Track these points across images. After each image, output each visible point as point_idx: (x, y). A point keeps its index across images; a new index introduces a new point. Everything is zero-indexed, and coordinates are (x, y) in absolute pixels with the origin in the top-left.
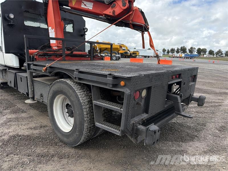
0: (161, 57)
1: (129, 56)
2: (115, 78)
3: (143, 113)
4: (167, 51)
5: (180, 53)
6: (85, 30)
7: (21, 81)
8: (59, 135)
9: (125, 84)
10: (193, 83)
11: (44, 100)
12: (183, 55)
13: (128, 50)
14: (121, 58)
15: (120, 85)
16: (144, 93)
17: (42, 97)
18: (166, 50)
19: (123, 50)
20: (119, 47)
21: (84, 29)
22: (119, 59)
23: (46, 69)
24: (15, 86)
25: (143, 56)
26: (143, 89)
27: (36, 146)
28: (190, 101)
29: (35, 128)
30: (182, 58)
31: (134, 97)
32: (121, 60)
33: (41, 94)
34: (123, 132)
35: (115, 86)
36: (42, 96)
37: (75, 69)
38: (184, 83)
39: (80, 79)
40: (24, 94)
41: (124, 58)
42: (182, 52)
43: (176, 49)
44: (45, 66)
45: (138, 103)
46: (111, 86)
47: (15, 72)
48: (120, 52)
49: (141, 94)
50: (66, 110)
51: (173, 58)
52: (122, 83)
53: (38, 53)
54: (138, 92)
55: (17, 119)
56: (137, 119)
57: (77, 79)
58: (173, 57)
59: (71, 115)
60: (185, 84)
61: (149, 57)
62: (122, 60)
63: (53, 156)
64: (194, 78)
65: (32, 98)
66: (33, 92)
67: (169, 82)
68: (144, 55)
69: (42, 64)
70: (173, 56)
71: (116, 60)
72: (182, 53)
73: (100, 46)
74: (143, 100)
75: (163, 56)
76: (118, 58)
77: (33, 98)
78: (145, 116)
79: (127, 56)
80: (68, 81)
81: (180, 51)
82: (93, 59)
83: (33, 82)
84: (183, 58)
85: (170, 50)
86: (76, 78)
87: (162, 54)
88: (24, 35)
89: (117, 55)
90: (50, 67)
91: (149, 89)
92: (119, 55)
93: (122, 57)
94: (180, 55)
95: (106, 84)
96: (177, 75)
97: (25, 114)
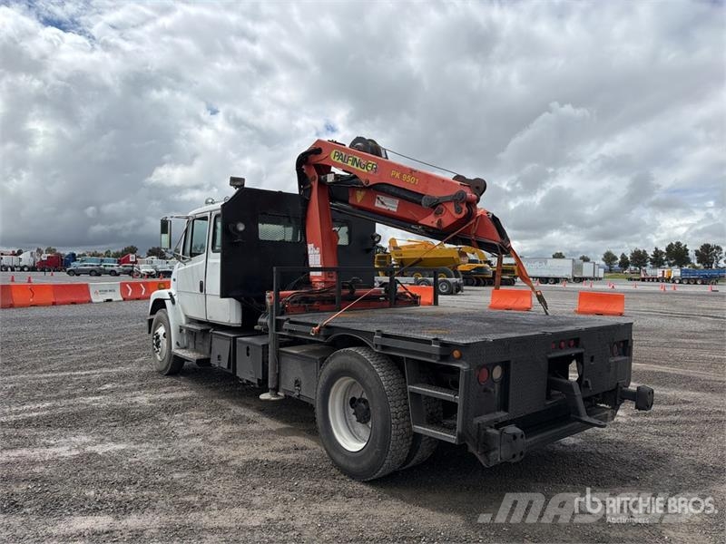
0: (600, 279)
1: (488, 278)
2: (444, 344)
3: (499, 410)
4: (620, 259)
5: (667, 266)
6: (376, 240)
7: (248, 355)
8: (340, 459)
9: (461, 355)
10: (623, 358)
11: (303, 393)
12: (676, 272)
13: (485, 262)
14: (465, 288)
15: (453, 357)
16: (497, 373)
17: (298, 386)
18: (615, 258)
19: (471, 261)
20: (456, 256)
21: (373, 238)
22: (457, 291)
23: (319, 330)
24: (229, 367)
25: (537, 278)
26: (495, 365)
27: (298, 477)
28: (618, 399)
29: (287, 451)
30: (674, 282)
31: (478, 379)
32: (464, 293)
33: (296, 381)
34: (460, 437)
35: (443, 358)
36: (297, 383)
37: (375, 330)
38: (592, 357)
39: (384, 347)
40: (252, 383)
41: (476, 286)
42: (672, 262)
43: (650, 253)
44: (316, 325)
45: (485, 390)
46: (438, 358)
47: (232, 336)
48: (460, 268)
49: (490, 373)
50: (352, 411)
51: (640, 283)
52: (456, 354)
53: (292, 298)
54: (485, 370)
55: (244, 434)
56: (485, 418)
57: (379, 347)
58: (643, 280)
59: (364, 417)
60: (595, 359)
61: (556, 280)
62: (468, 292)
63: (333, 494)
64: (625, 347)
65: (273, 389)
66: (278, 376)
67: (549, 353)
68: (539, 275)
69: (310, 321)
70: (643, 276)
71: (450, 293)
72: (673, 265)
73: (401, 255)
74: (496, 386)
75: (607, 275)
76: (454, 288)
77: (276, 390)
78: (501, 415)
79: (483, 278)
80: (361, 352)
81: (666, 260)
82: (395, 304)
83: (279, 355)
84: (677, 282)
85: (629, 256)
86: (376, 345)
87: (602, 271)
88: (275, 268)
89: (453, 280)
90: (327, 327)
91: (506, 366)
92: (458, 279)
93: (467, 284)
94: (665, 273)
95: (429, 355)
96: (571, 339)
97: (255, 425)
